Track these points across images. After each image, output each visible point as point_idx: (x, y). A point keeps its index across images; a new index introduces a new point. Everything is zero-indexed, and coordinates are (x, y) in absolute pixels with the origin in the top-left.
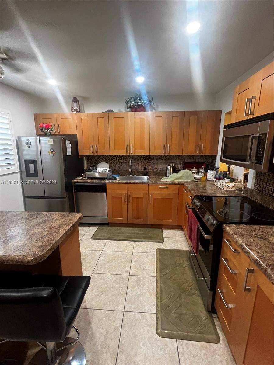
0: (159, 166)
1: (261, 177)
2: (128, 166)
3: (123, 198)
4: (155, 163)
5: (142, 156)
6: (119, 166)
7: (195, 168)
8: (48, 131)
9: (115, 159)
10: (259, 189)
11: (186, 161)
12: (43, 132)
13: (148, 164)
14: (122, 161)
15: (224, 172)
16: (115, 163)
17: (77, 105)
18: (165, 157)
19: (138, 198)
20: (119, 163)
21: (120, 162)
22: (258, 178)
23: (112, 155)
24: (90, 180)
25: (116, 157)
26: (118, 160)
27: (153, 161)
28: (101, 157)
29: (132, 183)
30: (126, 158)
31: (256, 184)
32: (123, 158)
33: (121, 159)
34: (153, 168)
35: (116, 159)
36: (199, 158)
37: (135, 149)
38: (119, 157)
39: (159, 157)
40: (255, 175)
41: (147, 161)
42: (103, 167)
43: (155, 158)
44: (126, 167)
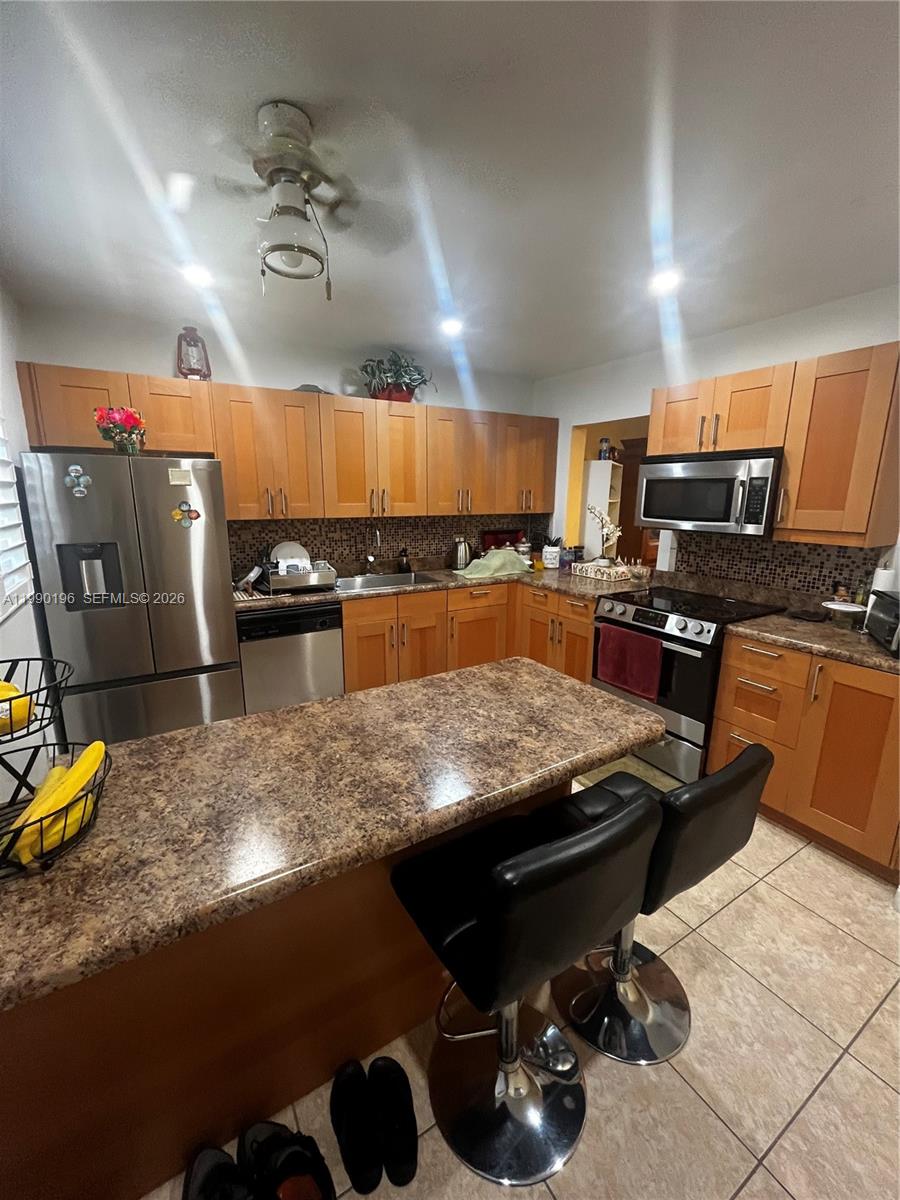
0: (429, 545)
1: (693, 548)
2: (353, 549)
3: (387, 635)
4: (419, 537)
5: (390, 521)
6: (329, 550)
7: (524, 540)
8: (134, 436)
9: (315, 530)
10: (688, 569)
11: (486, 529)
12: (112, 438)
13: (404, 540)
14: (336, 536)
15: (575, 547)
16: (315, 542)
17: (199, 352)
18: (442, 520)
19: (422, 631)
20: (327, 542)
21: (332, 540)
22: (683, 551)
23: (308, 520)
24: (287, 599)
25: (320, 523)
26: (323, 533)
27: (416, 532)
28: (273, 527)
29: (410, 592)
30: (347, 526)
31: (680, 561)
32: (338, 526)
33: (332, 529)
34: (418, 550)
35: (318, 529)
36: (509, 520)
37: (393, 499)
38: (326, 523)
39: (428, 520)
40: (675, 546)
41: (401, 532)
42: (292, 558)
43: (420, 524)
44: (347, 552)
